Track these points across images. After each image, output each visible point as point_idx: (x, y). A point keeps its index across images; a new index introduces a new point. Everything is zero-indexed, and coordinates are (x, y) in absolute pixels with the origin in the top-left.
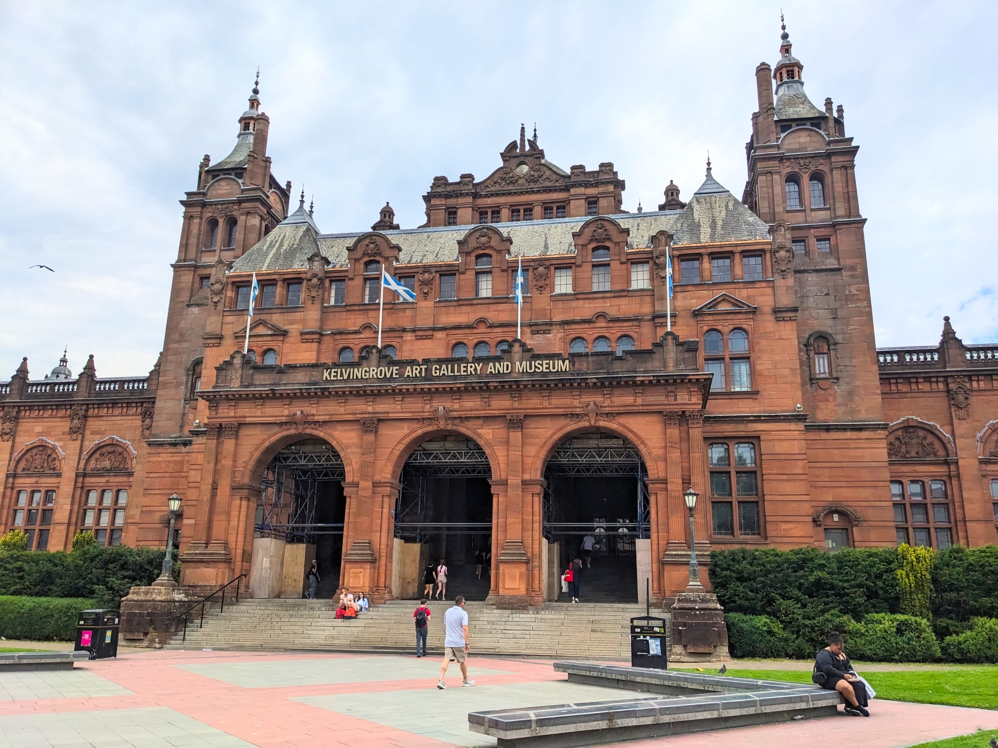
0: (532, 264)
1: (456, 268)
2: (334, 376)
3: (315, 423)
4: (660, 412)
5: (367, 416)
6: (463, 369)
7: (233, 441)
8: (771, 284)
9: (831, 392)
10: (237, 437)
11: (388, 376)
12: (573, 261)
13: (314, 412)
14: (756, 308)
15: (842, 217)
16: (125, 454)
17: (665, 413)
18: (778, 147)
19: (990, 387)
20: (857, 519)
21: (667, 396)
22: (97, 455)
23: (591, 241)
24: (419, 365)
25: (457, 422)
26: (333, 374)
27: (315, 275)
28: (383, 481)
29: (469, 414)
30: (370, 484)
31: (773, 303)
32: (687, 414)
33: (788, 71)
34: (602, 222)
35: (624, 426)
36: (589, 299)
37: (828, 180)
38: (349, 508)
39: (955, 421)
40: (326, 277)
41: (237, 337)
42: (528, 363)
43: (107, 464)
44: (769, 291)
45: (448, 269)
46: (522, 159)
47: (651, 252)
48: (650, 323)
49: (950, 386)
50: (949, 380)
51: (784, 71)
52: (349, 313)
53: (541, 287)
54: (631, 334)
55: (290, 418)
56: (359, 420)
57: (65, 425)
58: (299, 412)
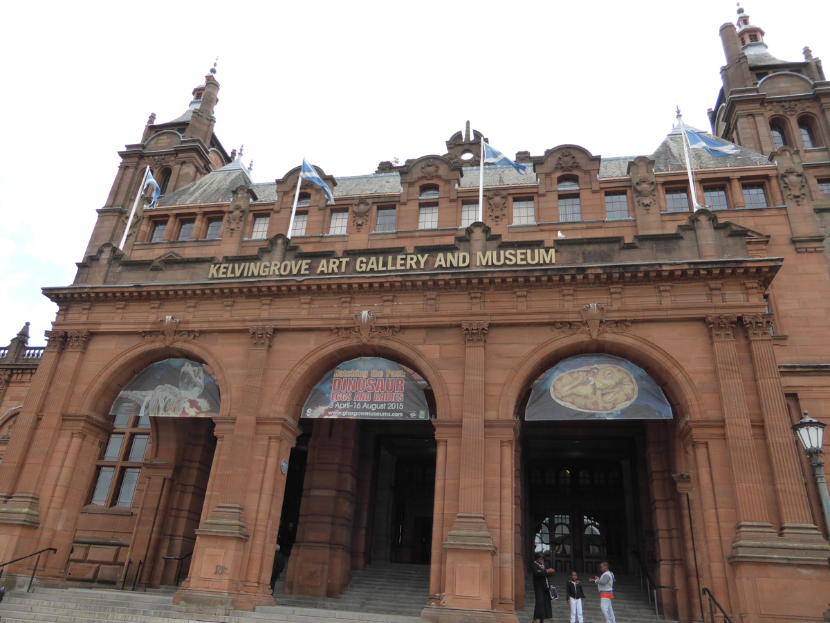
0: (486, 193)
1: (396, 199)
2: (224, 273)
3: (190, 332)
4: (703, 320)
6: (399, 262)
7: (78, 355)
8: (784, 212)
10: (84, 350)
11: (295, 272)
12: (535, 190)
13: (189, 317)
14: (769, 236)
17: (708, 320)
18: (757, 90)
21: (710, 296)
23: (556, 168)
24: (338, 258)
25: (388, 333)
26: (222, 270)
27: (237, 208)
28: (272, 415)
29: (406, 322)
30: (252, 419)
31: (788, 233)
33: (750, 36)
34: (568, 150)
35: (644, 341)
36: (556, 230)
37: (819, 123)
40: (250, 211)
42: (495, 253)
44: (782, 219)
45: (387, 200)
46: (467, 147)
47: (630, 180)
51: (746, 37)
53: (497, 217)
56: (248, 330)
58: (169, 318)
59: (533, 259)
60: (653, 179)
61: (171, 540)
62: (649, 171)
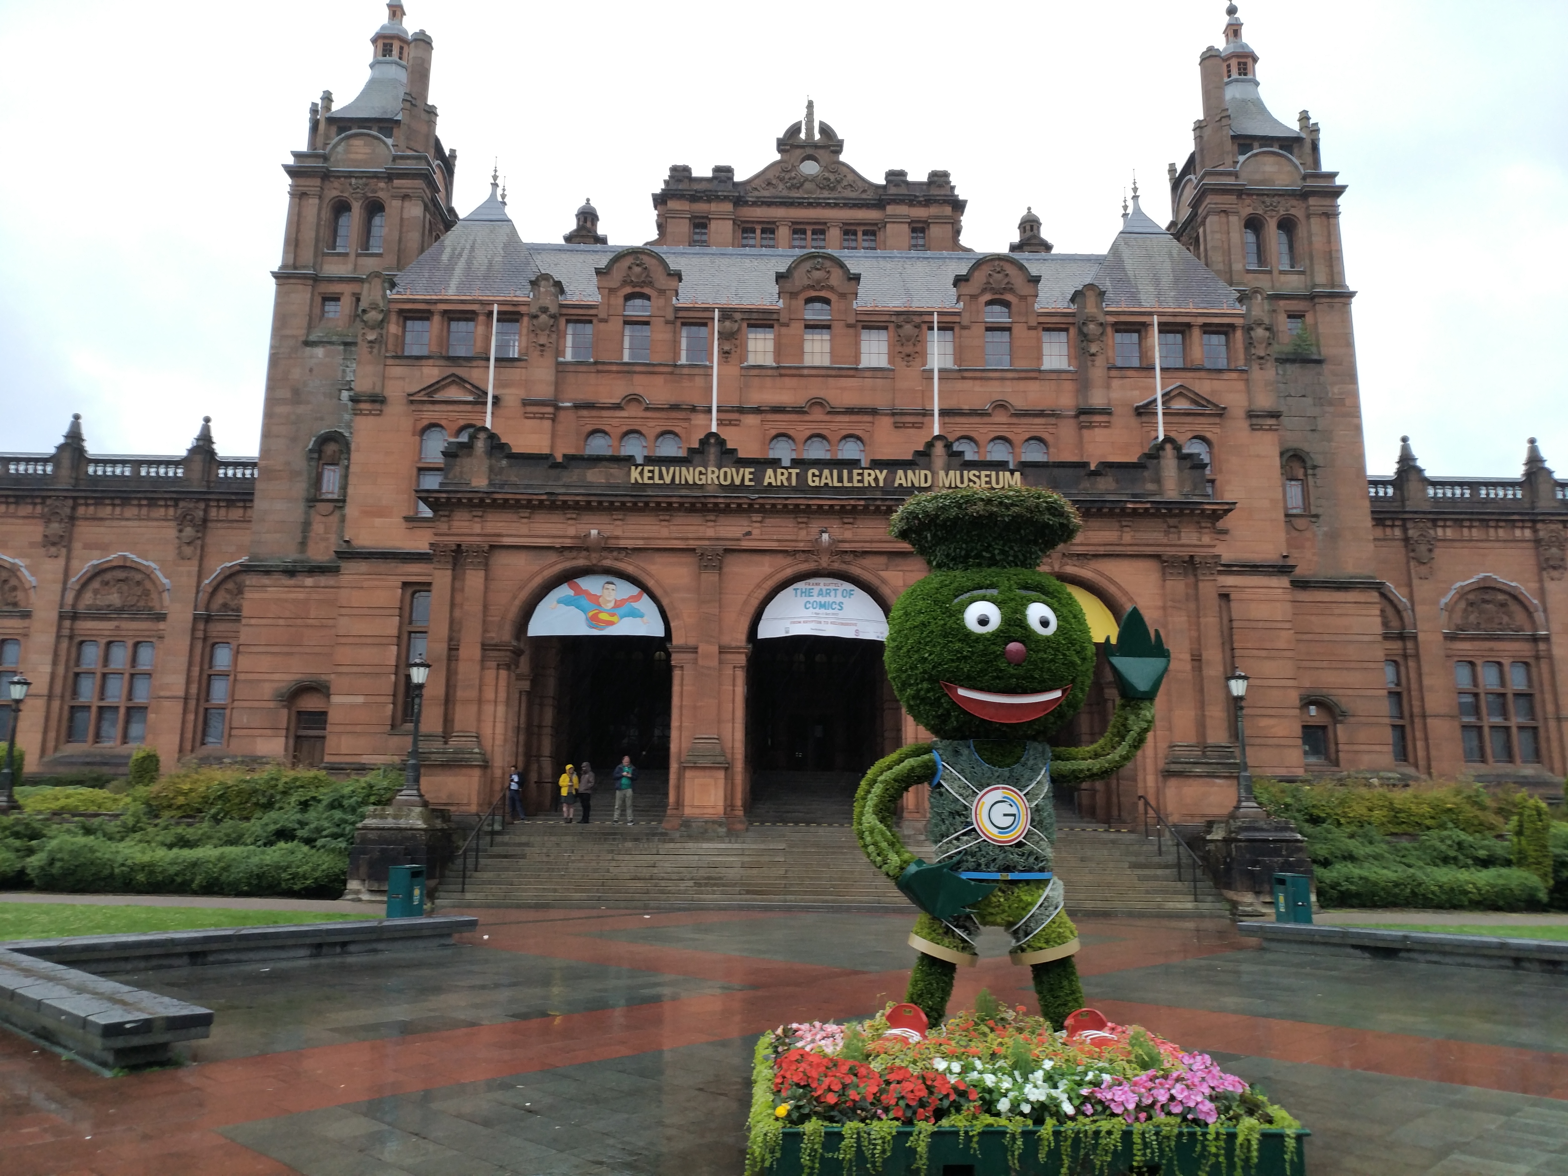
0: (894, 318)
1: (775, 316)
2: (650, 478)
3: (620, 549)
4: (1157, 557)
5: (707, 543)
6: (856, 478)
7: (482, 574)
8: (1244, 376)
9: (1308, 534)
10: (486, 567)
11: (737, 482)
12: (957, 319)
13: (618, 532)
14: (1224, 409)
15: (1324, 286)
16: (148, 585)
17: (1165, 558)
18: (1236, 175)
19: (1484, 537)
20: (1344, 714)
21: (1167, 533)
22: (96, 584)
23: (984, 291)
24: (786, 468)
25: (847, 558)
26: (647, 474)
27: (544, 310)
28: (732, 643)
29: (867, 547)
30: (715, 649)
31: (1246, 404)
32: (1197, 560)
33: (1239, 64)
34: (1002, 263)
35: (1102, 574)
36: (981, 379)
37: (1301, 231)
38: (682, 685)
39: (1416, 582)
40: (561, 315)
41: (412, 402)
42: (958, 473)
43: (114, 598)
44: (1241, 385)
45: (761, 316)
46: (809, 151)
47: (1073, 315)
48: (1072, 421)
49: (1411, 533)
50: (1410, 525)
51: (1234, 63)
52: (600, 375)
53: (909, 356)
54: (1045, 436)
55: (575, 541)
56: (694, 550)
57: (35, 531)
58: (594, 532)
59: (998, 483)
60: (1102, 319)
61: (538, 761)
62: (1099, 305)
